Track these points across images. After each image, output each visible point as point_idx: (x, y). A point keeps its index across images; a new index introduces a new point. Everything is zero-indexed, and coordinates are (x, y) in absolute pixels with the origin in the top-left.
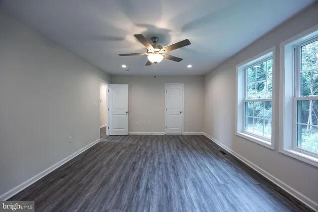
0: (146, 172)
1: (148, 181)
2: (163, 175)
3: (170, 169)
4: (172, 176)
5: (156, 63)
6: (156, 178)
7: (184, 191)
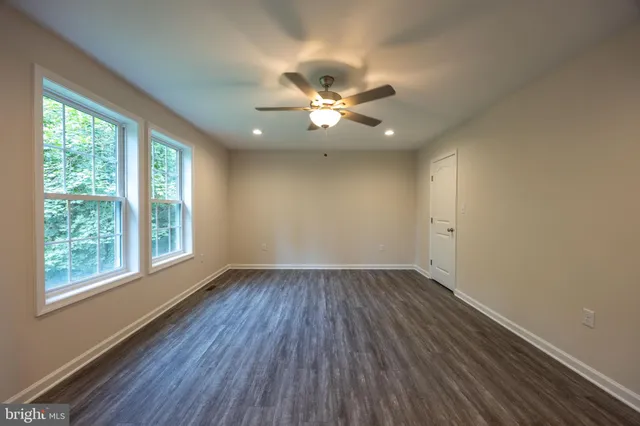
0: (342, 344)
1: (335, 329)
2: (311, 337)
3: (293, 348)
4: (294, 335)
5: (325, 127)
6: (322, 333)
7: (286, 318)
